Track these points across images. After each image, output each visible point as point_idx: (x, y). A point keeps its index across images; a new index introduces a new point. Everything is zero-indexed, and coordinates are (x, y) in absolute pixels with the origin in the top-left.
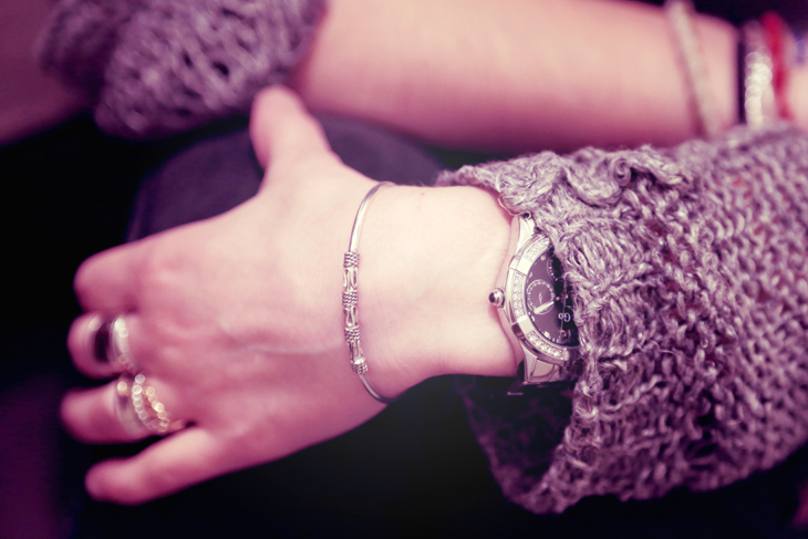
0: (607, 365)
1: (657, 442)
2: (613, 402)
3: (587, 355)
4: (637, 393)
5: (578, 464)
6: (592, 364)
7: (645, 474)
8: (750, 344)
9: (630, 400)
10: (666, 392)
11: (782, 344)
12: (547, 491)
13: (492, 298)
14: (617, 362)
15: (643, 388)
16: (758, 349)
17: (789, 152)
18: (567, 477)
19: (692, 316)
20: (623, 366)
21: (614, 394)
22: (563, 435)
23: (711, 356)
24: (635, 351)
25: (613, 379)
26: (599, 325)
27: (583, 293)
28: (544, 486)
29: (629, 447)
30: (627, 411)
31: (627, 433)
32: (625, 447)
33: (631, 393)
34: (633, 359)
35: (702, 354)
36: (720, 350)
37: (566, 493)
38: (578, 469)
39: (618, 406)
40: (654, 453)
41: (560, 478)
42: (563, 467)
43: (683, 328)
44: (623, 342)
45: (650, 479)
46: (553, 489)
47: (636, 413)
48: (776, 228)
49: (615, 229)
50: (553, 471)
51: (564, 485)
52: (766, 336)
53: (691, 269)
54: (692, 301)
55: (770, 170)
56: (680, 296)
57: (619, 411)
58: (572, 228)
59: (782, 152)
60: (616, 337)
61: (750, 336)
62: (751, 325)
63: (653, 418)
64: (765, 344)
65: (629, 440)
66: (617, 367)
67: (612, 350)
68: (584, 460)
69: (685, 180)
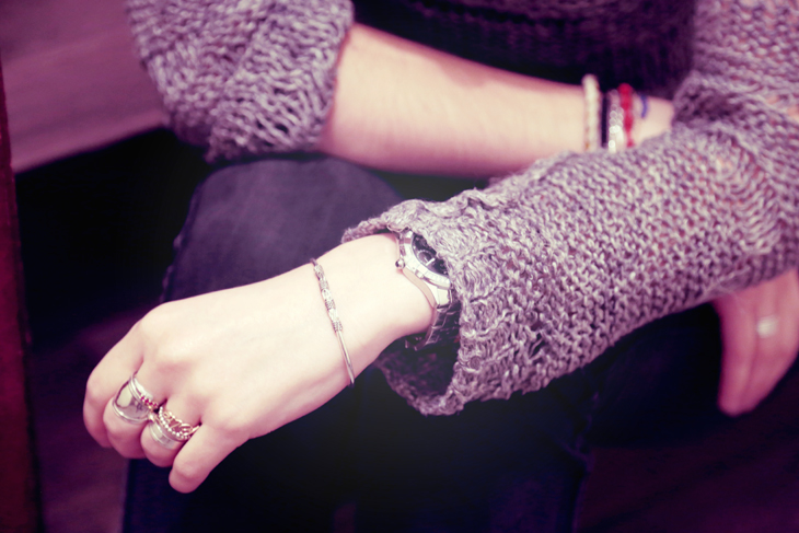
0: (475, 303)
1: (512, 351)
2: (484, 329)
3: (461, 297)
4: (496, 322)
5: (470, 370)
6: (465, 302)
7: (507, 374)
8: (564, 279)
9: (494, 327)
10: (513, 317)
11: (587, 280)
12: (453, 394)
13: (397, 265)
14: (481, 301)
15: (500, 319)
16: (570, 282)
17: (570, 174)
18: (464, 382)
19: (522, 264)
20: (485, 302)
21: (484, 322)
22: (457, 355)
23: (535, 285)
24: (490, 294)
25: (481, 312)
26: (465, 278)
27: (450, 260)
28: (451, 392)
29: (496, 357)
30: (493, 333)
31: (494, 349)
32: (494, 358)
33: (493, 322)
34: (489, 298)
35: (530, 284)
36: (541, 281)
37: (465, 393)
38: (470, 374)
39: (487, 331)
40: (511, 359)
41: (460, 383)
42: (461, 375)
43: (518, 273)
44: (482, 288)
45: (511, 376)
46: (457, 392)
47: (498, 335)
48: (569, 214)
49: (460, 228)
50: (455, 381)
51: (463, 387)
52: (576, 274)
53: (516, 240)
54: (520, 255)
55: (561, 188)
56: (513, 255)
57: (488, 334)
58: (435, 228)
59: (566, 176)
60: (477, 286)
61: (563, 274)
62: (565, 268)
63: (507, 337)
64: (575, 279)
65: (495, 354)
66: (482, 304)
67: (476, 294)
68: (473, 367)
69: (501, 203)
